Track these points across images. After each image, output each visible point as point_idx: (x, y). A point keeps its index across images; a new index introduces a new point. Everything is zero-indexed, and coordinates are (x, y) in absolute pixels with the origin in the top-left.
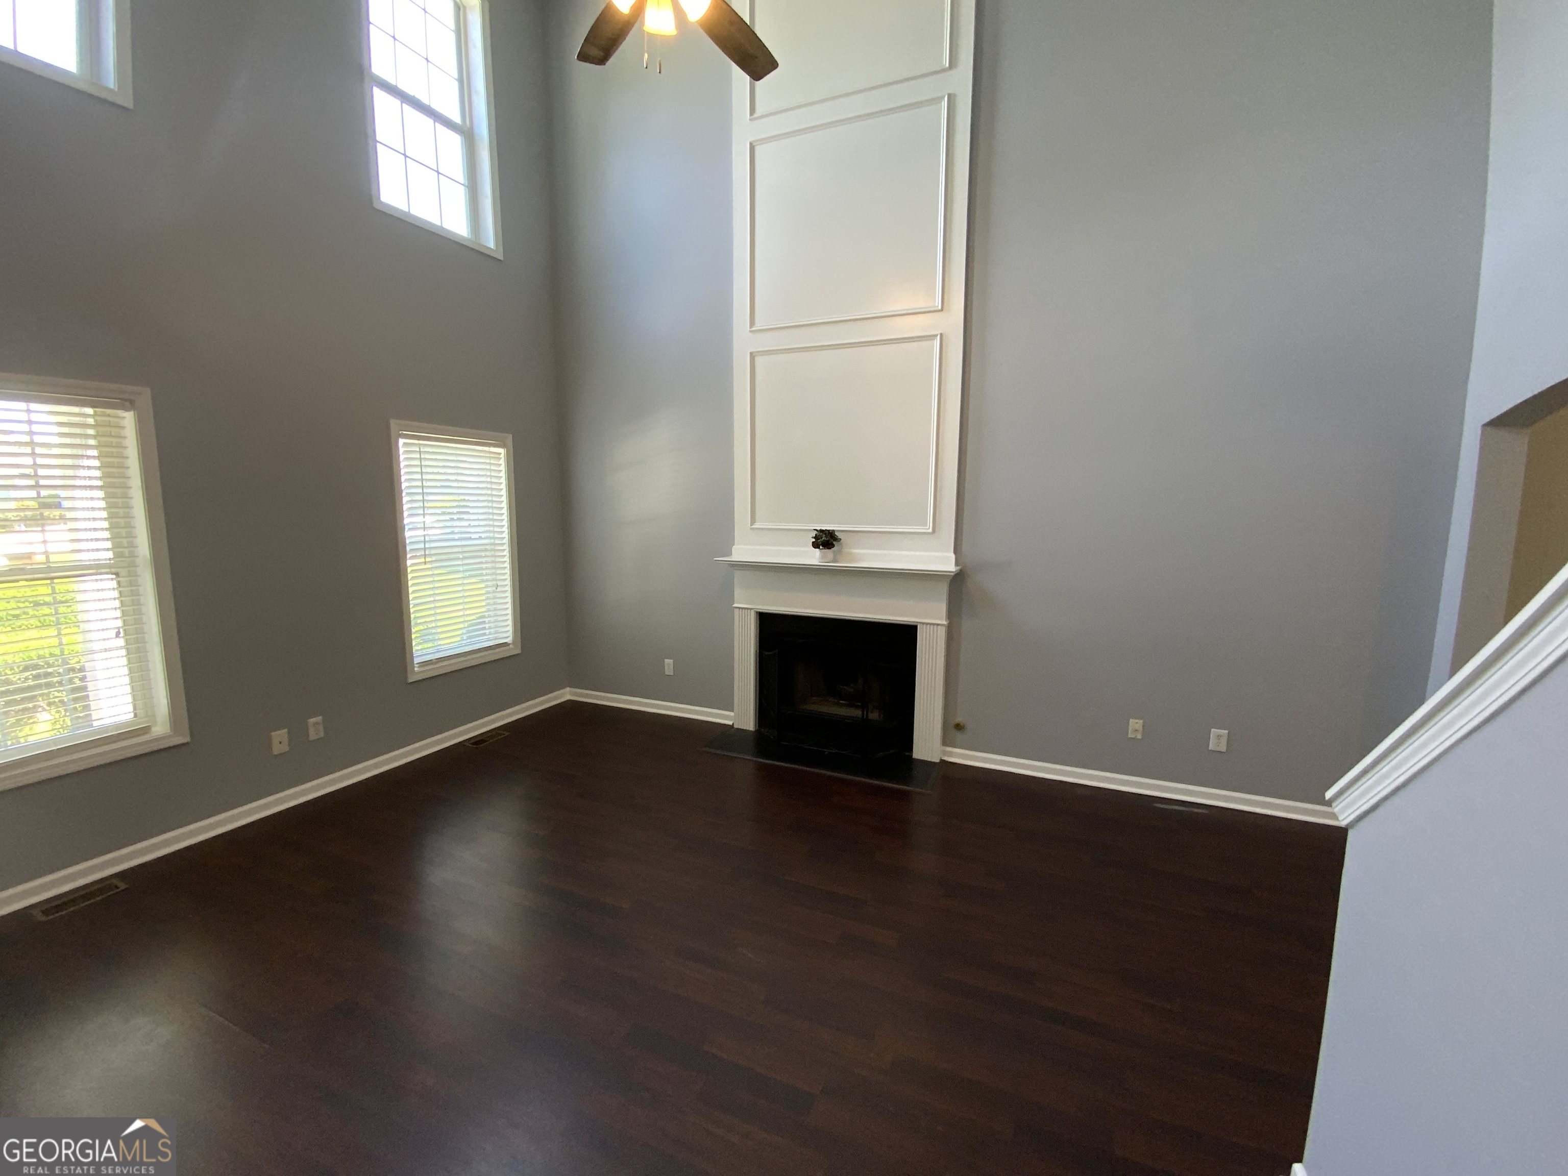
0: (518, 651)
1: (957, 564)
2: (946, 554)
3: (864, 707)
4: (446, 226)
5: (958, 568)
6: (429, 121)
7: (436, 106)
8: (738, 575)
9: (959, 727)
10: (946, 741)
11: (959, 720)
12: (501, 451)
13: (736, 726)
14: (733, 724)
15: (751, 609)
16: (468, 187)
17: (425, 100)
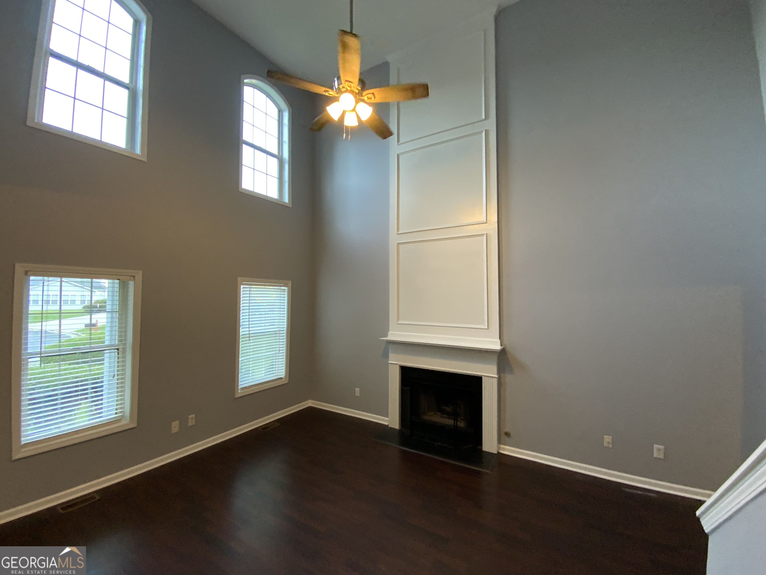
0: (287, 382)
1: (501, 345)
2: (495, 340)
3: (455, 420)
4: (268, 195)
5: (502, 347)
6: (265, 155)
7: (268, 149)
8: (391, 347)
9: (507, 434)
10: (500, 441)
11: (507, 430)
12: (286, 288)
13: (390, 426)
14: (388, 425)
15: (397, 364)
16: (279, 179)
17: (264, 148)
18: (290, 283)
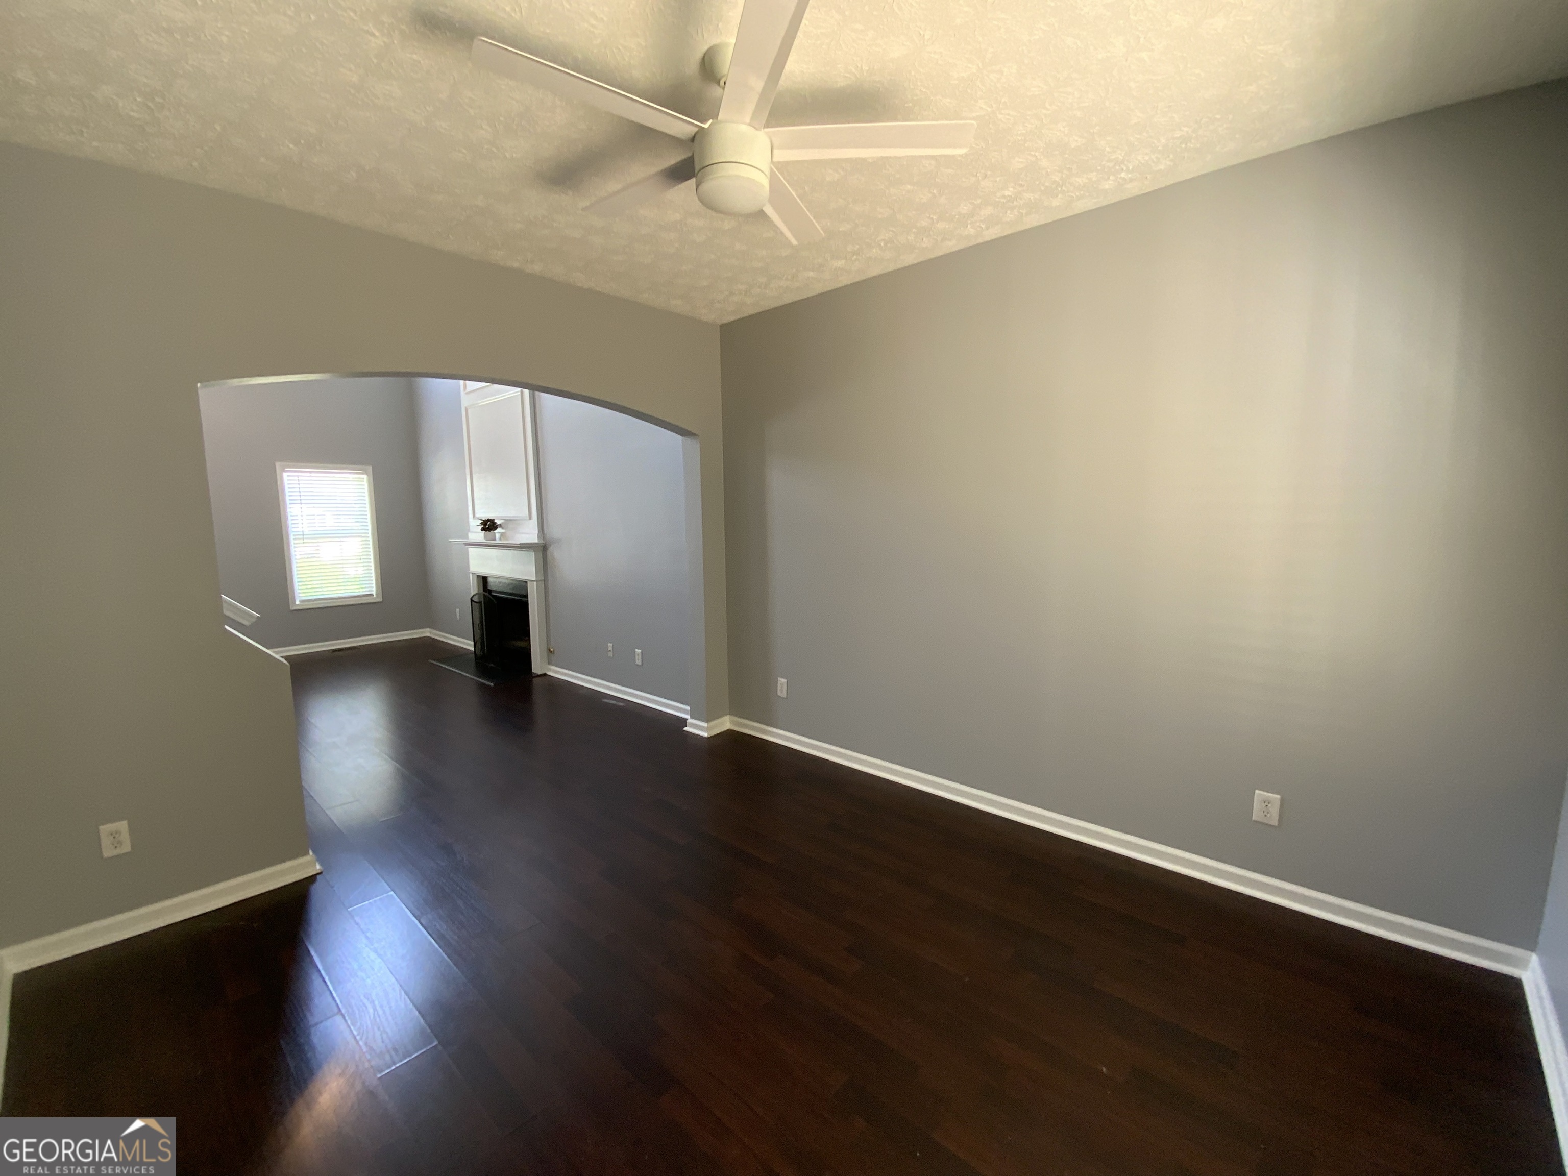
0: (380, 600)
9: (552, 652)
12: (365, 477)
18: (370, 468)
